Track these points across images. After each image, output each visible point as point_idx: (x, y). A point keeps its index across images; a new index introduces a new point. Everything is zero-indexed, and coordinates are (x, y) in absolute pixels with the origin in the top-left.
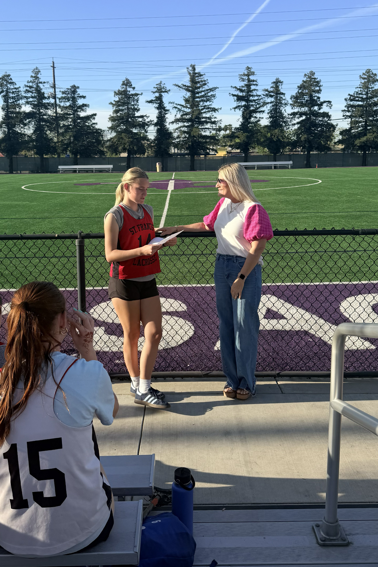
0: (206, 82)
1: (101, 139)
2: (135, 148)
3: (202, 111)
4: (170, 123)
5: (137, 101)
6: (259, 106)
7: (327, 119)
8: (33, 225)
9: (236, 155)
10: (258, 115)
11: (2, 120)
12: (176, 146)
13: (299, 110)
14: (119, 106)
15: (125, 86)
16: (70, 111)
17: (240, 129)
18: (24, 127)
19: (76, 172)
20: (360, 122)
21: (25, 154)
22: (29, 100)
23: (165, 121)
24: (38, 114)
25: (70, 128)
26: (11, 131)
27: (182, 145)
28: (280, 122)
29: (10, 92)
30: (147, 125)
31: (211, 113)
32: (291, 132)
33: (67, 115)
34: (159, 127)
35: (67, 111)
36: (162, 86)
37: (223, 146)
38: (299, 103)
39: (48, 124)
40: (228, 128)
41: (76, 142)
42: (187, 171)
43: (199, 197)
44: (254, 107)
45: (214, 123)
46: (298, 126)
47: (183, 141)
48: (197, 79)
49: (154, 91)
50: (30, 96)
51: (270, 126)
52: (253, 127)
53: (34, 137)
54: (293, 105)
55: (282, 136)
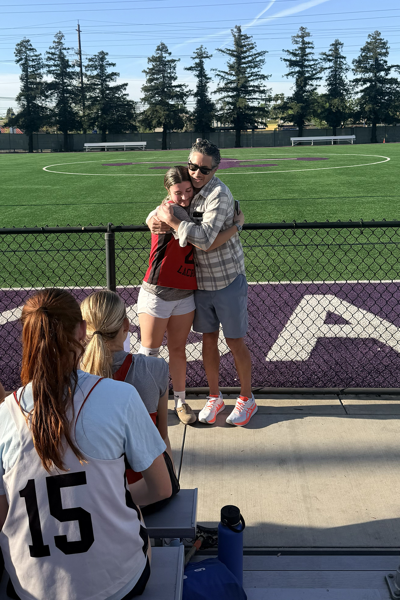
0: (254, 46)
1: (133, 112)
2: (172, 122)
3: (249, 79)
4: (212, 93)
5: (174, 69)
6: (316, 72)
7: (396, 86)
8: (56, 212)
9: (289, 129)
10: (314, 82)
11: (20, 91)
12: (219, 119)
13: (363, 76)
14: (154, 74)
15: (161, 51)
16: (98, 81)
17: (293, 99)
18: (45, 99)
19: (105, 150)
21: (47, 130)
22: (51, 69)
23: (206, 90)
24: (61, 84)
25: (97, 101)
26: (30, 104)
27: (227, 118)
28: (341, 91)
29: (30, 60)
30: (186, 95)
31: (259, 80)
32: (354, 101)
33: (94, 86)
34: (199, 98)
35: (95, 81)
36: (203, 51)
37: (274, 119)
38: (362, 68)
39: (73, 96)
40: (279, 97)
41: (105, 116)
42: (232, 147)
43: (246, 178)
45: (263, 92)
46: (362, 95)
47: (227, 113)
48: (243, 42)
49: (194, 57)
50: (52, 64)
51: (328, 95)
52: (308, 96)
53: (56, 110)
54: (355, 71)
55: (342, 107)
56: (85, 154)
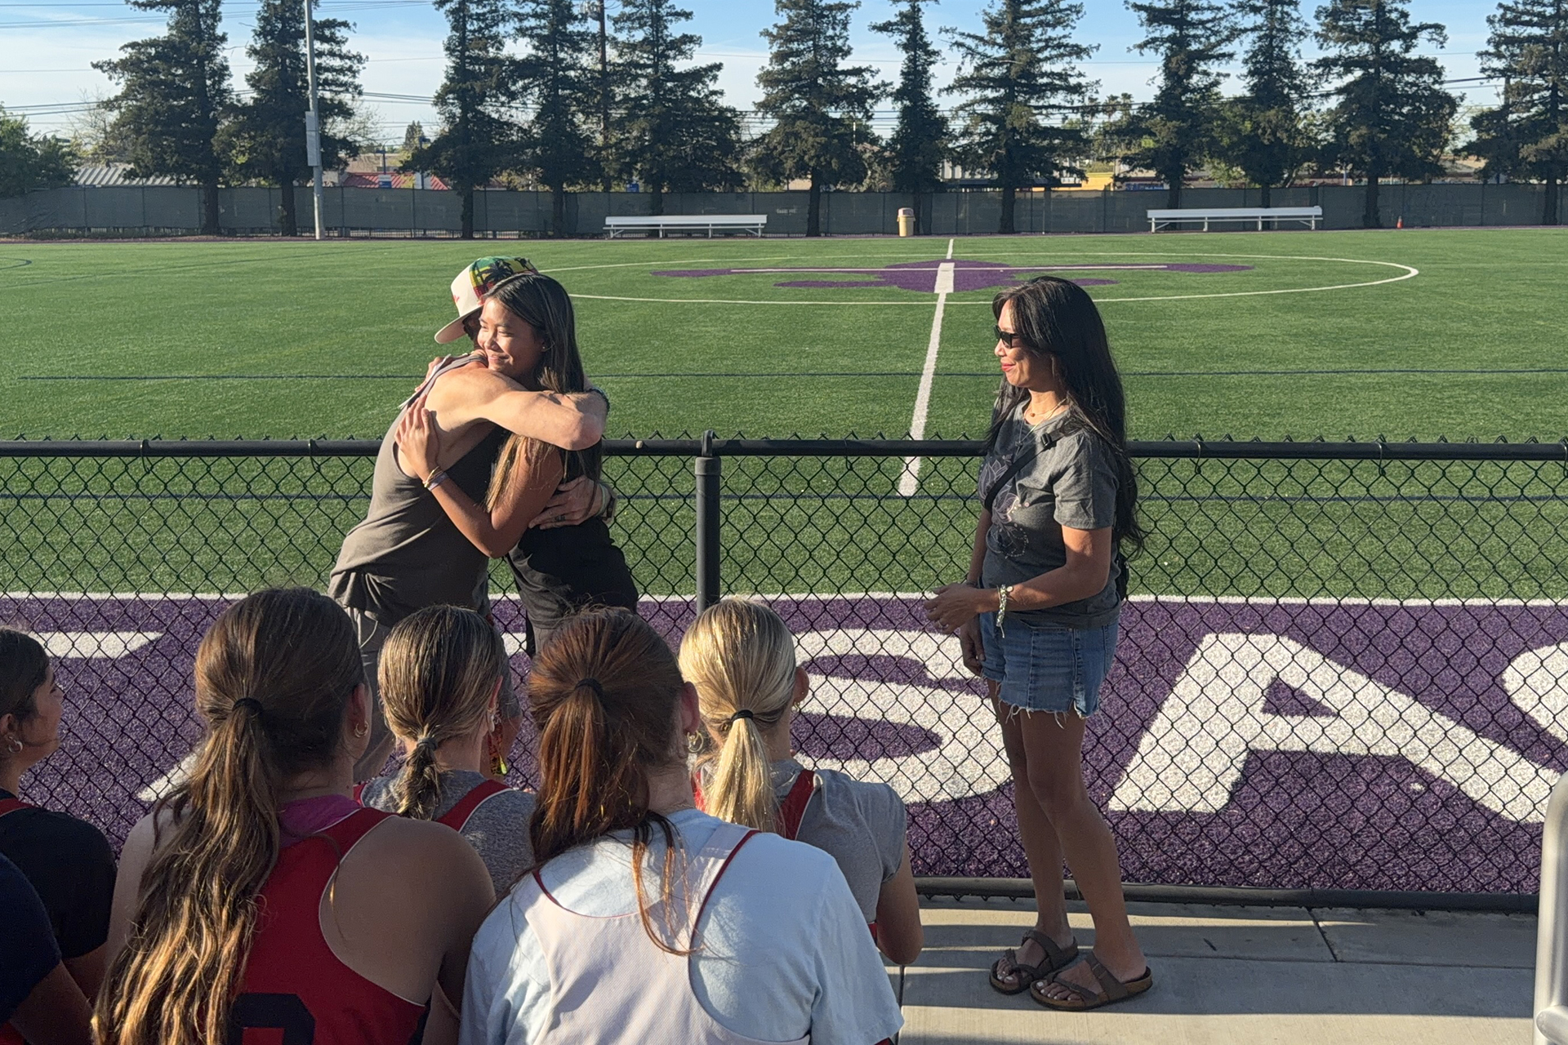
1: (734, 137)
2: (833, 165)
3: (1040, 56)
4: (940, 90)
5: (845, 28)
6: (1218, 38)
7: (1432, 80)
9: (1143, 187)
10: (1214, 67)
11: (445, 81)
13: (1344, 51)
14: (790, 40)
16: (645, 56)
17: (1155, 110)
18: (509, 103)
19: (658, 236)
20: (1536, 89)
21: (510, 182)
22: (526, 24)
23: (927, 83)
24: (552, 65)
25: (643, 107)
26: (469, 115)
27: (978, 156)
28: (1283, 89)
30: (872, 96)
31: (1067, 59)
32: (1318, 117)
33: (635, 68)
34: (907, 103)
35: (637, 56)
37: (1103, 160)
38: (1342, 30)
39: (581, 94)
40: (1119, 104)
41: (661, 148)
42: (991, 234)
45: (1076, 89)
46: (1339, 101)
47: (980, 144)
50: (530, 11)
51: (1250, 100)
52: (1196, 101)
53: (536, 131)
54: (1322, 38)
55: (1287, 131)
56: (605, 245)
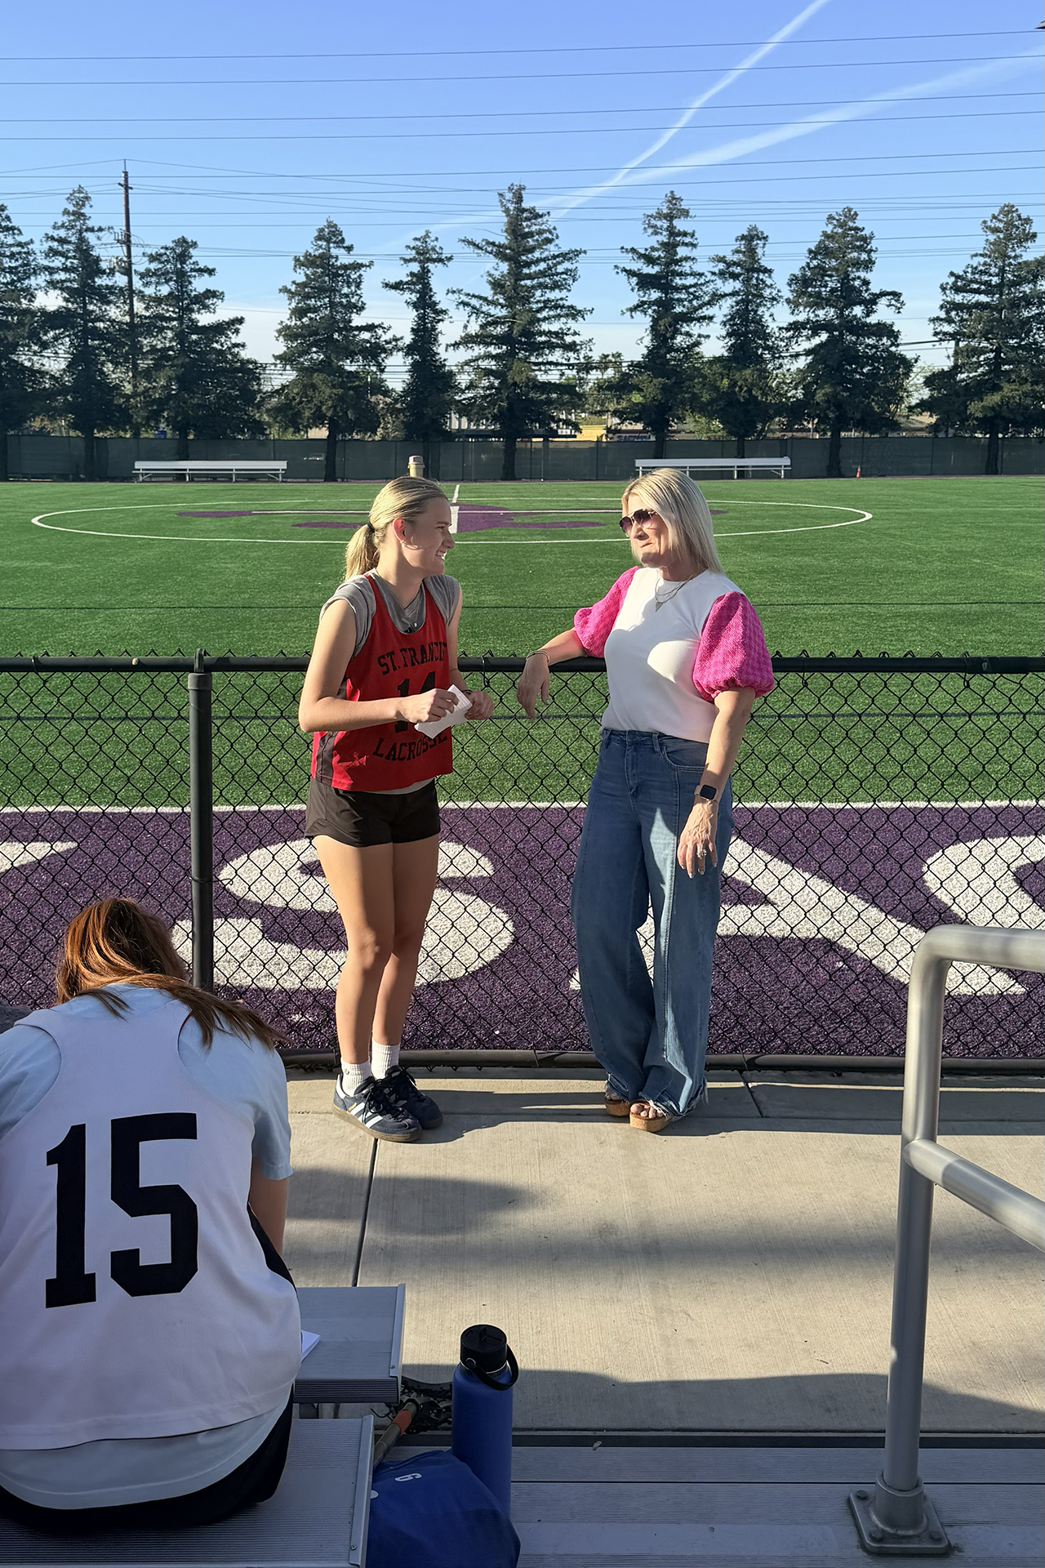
0: (553, 235)
1: (256, 388)
2: (350, 415)
3: (539, 316)
4: (448, 346)
5: (358, 286)
6: (700, 302)
7: (889, 343)
8: (63, 626)
9: (632, 439)
10: (695, 329)
13: (812, 316)
14: (308, 297)
15: (326, 241)
16: (171, 309)
17: (643, 367)
18: (41, 352)
19: (185, 479)
20: (983, 351)
21: (43, 428)
22: (56, 277)
23: (435, 340)
24: (81, 316)
25: (169, 358)
26: (3, 363)
27: (483, 408)
28: (757, 349)
29: (4, 255)
30: (384, 350)
31: (563, 320)
32: (788, 376)
33: (161, 321)
34: (417, 357)
35: (163, 309)
36: (431, 244)
37: (596, 413)
38: (810, 296)
39: (109, 345)
40: (611, 362)
41: (187, 396)
42: (495, 480)
43: (527, 554)
44: (684, 306)
45: (572, 347)
46: (808, 361)
47: (484, 397)
48: (527, 226)
49: (408, 257)
50: (60, 265)
51: (728, 359)
52: (679, 360)
53: (67, 379)
54: (794, 304)
55: (761, 389)
56: (135, 488)
